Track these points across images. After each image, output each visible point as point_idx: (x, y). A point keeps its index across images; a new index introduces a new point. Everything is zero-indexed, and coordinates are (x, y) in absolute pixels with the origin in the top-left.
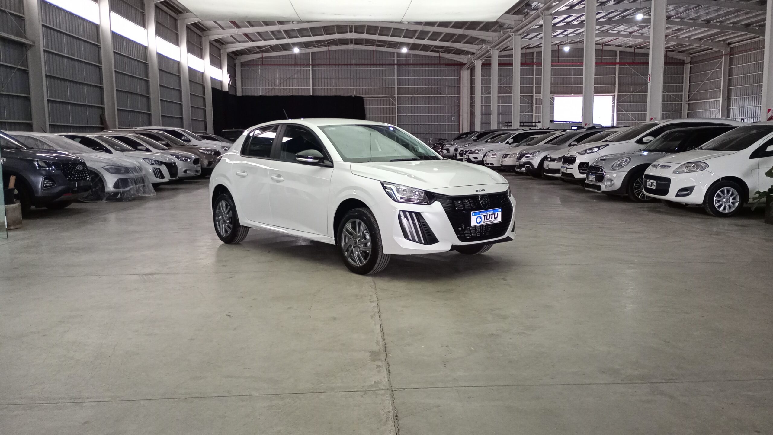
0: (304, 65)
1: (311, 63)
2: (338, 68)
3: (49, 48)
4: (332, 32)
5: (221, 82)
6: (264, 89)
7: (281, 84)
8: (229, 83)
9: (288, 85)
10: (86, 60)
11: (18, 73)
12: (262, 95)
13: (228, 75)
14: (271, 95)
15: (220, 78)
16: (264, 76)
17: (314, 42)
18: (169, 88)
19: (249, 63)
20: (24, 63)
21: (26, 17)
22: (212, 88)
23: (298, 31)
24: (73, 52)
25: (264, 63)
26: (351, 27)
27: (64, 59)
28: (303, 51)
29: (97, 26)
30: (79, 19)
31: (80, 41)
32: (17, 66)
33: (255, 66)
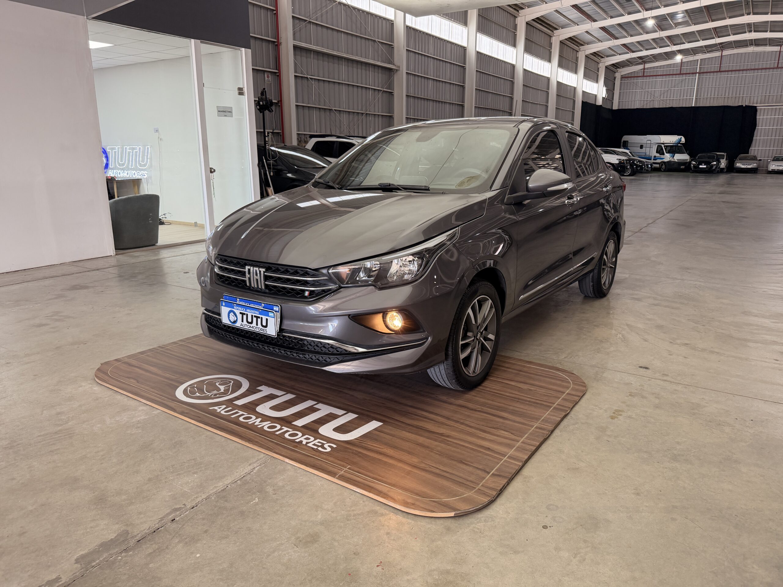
0: (689, 73)
1: (698, 71)
2: (729, 74)
3: (415, 72)
4: (725, 34)
5: (596, 96)
6: (642, 102)
7: (660, 95)
8: (604, 96)
9: (669, 96)
10: (450, 81)
11: (384, 94)
12: (638, 108)
13: (605, 89)
14: (648, 107)
15: (595, 92)
16: (644, 88)
17: (704, 47)
18: (534, 103)
19: (630, 76)
20: (391, 85)
21: (395, 45)
22: (582, 101)
23: (683, 37)
24: (438, 74)
25: (645, 75)
26: (749, 25)
27: (429, 81)
28: (691, 58)
29: (464, 49)
30: (447, 43)
31: (447, 64)
32: (383, 89)
33: (635, 78)
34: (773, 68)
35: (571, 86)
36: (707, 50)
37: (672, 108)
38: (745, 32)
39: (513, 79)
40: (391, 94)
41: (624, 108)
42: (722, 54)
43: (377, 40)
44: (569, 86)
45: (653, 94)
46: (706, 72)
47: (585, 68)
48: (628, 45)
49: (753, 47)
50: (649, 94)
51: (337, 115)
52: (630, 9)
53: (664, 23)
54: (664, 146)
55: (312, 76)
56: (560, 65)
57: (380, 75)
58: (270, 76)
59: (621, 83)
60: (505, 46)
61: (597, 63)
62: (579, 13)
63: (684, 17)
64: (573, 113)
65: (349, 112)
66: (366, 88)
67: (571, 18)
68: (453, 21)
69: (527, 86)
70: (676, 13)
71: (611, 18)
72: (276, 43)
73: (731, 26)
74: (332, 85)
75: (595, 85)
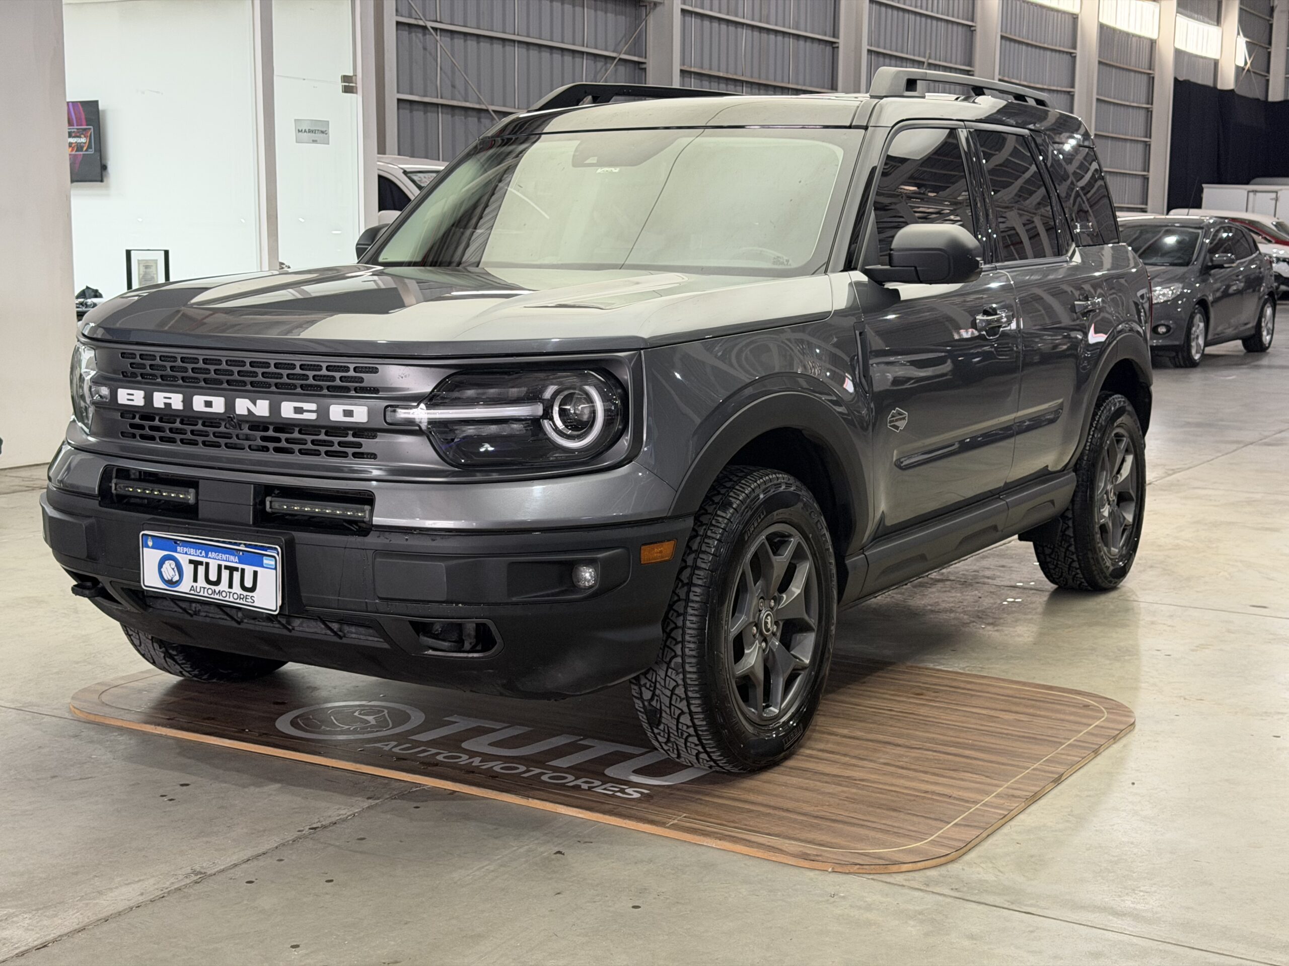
3: (702, 8)
5: (1216, 63)
8: (1242, 64)
10: (798, 29)
11: (622, 69)
13: (1242, 41)
15: (1213, 54)
20: (638, 44)
22: (1176, 80)
24: (764, 12)
27: (739, 30)
32: (620, 53)
35: (1140, 37)
40: (640, 67)
44: (1134, 35)
55: (436, 21)
57: (611, 19)
64: (1149, 112)
66: (574, 52)
69: (1011, 40)
74: (485, 45)
75: (1212, 31)
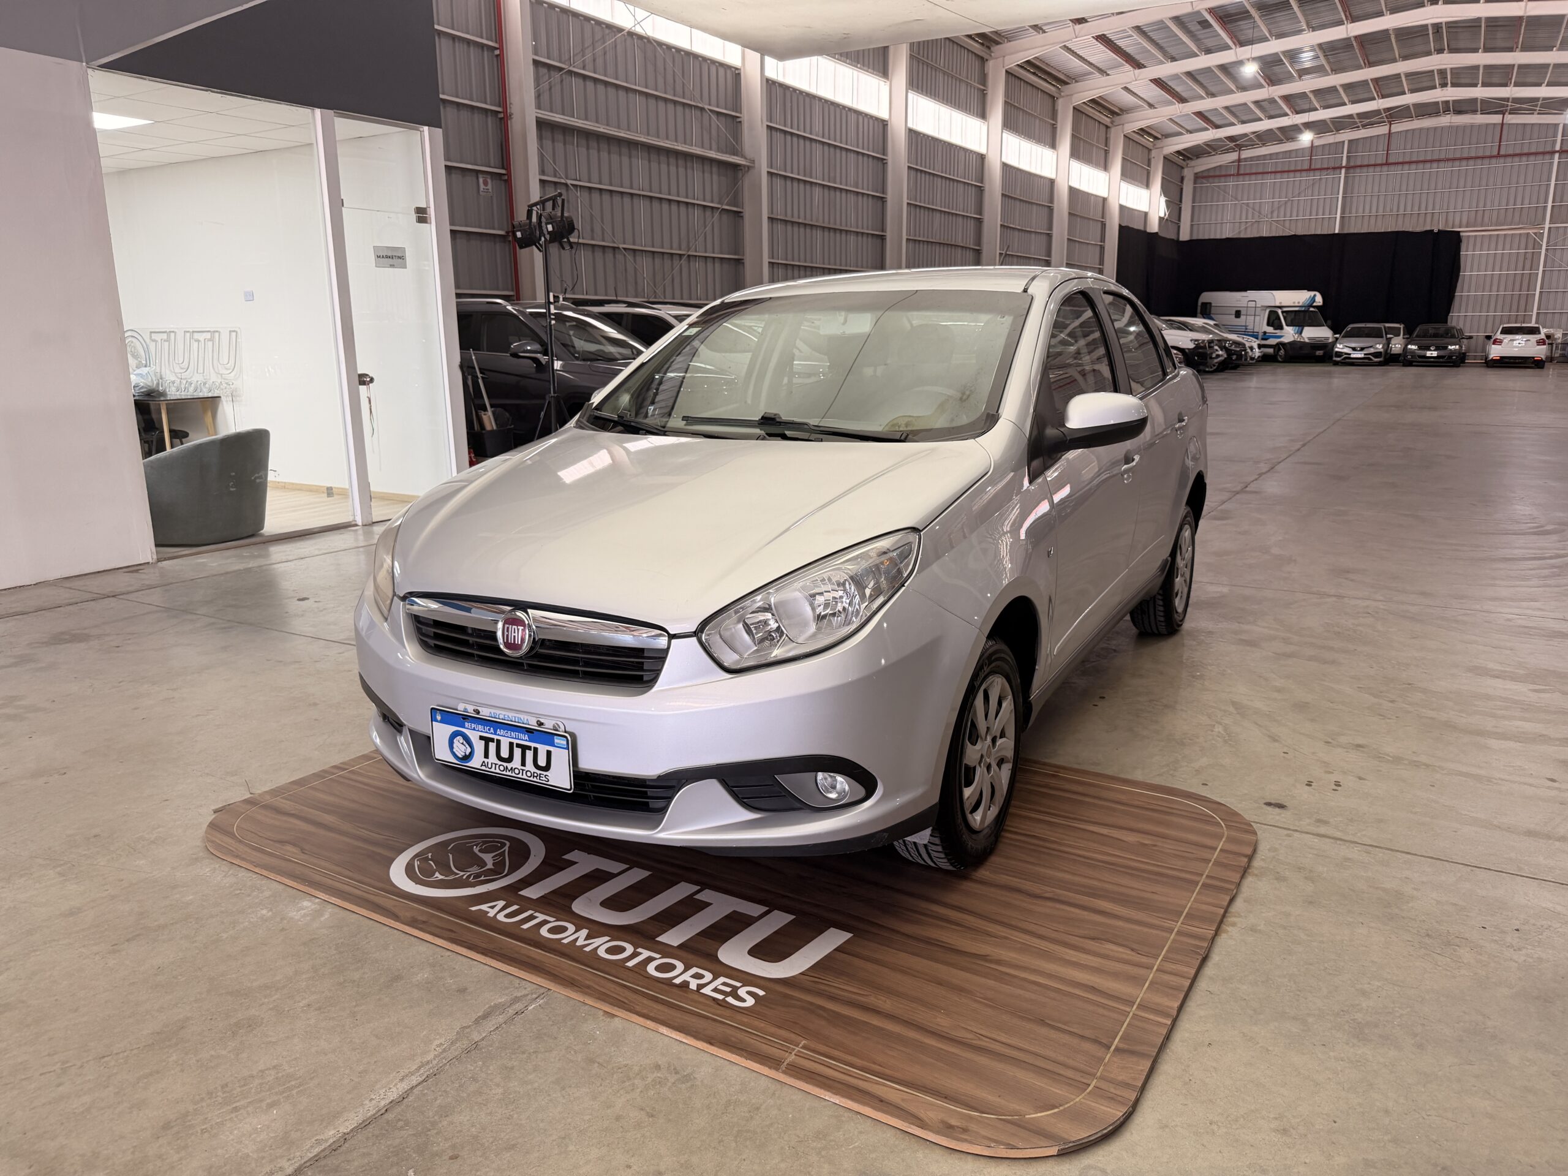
0: (1328, 169)
1: (1344, 164)
2: (1406, 170)
3: (785, 171)
4: (1395, 90)
5: (1146, 214)
6: (1237, 224)
7: (1272, 212)
8: (1162, 215)
9: (1288, 214)
10: (857, 188)
11: (725, 217)
12: (1230, 236)
13: (1163, 199)
14: (1249, 236)
15: (1143, 207)
16: (1240, 198)
17: (1355, 116)
18: (1025, 231)
19: (1211, 174)
20: (736, 199)
21: (745, 117)
22: (1120, 226)
23: (1315, 96)
24: (832, 175)
25: (1242, 172)
26: (1442, 73)
27: (814, 188)
28: (1330, 139)
29: (884, 124)
30: (849, 113)
31: (849, 154)
32: (722, 205)
33: (1223, 179)
34: (1491, 157)
35: (1096, 196)
36: (1361, 122)
37: (1295, 235)
38: (1434, 87)
39: (982, 183)
40: (738, 215)
41: (1201, 237)
42: (1390, 130)
43: (706, 107)
44: (1092, 195)
45: (1257, 208)
46: (1361, 166)
47: (1124, 159)
48: (1206, 114)
49: (1449, 116)
50: (1250, 211)
51: (630, 257)
52: (1210, 43)
53: (1277, 69)
54: (1283, 312)
55: (576, 180)
56: (1075, 154)
57: (715, 177)
58: (489, 181)
59: (1195, 188)
60: (964, 117)
61: (1145, 150)
62: (1110, 52)
63: (1316, 57)
64: (1102, 248)
65: (653, 252)
66: (687, 204)
67: (1093, 62)
68: (860, 68)
69: (1009, 197)
70: (1298, 51)
71: (1171, 62)
72: (501, 115)
73: (1408, 75)
74: (617, 199)
75: (1143, 193)
